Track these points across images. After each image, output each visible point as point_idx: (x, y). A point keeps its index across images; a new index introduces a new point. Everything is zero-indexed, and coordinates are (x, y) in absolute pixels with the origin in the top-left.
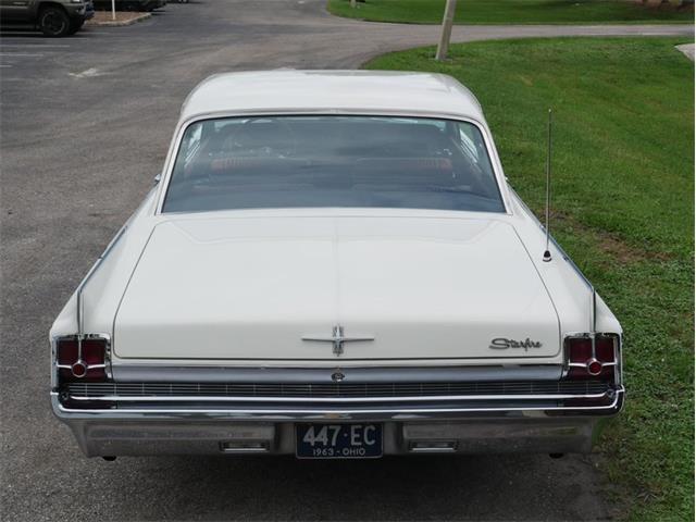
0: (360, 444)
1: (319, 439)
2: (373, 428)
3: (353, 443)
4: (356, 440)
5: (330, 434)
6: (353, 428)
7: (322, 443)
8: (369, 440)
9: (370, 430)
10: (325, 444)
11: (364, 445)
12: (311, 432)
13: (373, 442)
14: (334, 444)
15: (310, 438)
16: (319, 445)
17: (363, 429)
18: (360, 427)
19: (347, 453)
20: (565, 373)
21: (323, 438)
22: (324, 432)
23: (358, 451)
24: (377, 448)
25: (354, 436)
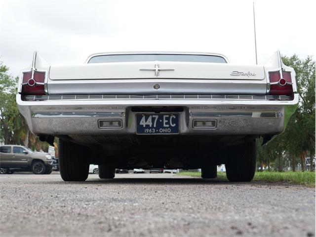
0: (168, 126)
1: (148, 123)
2: (175, 117)
3: (165, 125)
4: (166, 123)
5: (153, 119)
6: (165, 117)
7: (149, 125)
8: (173, 124)
9: (173, 118)
10: (151, 126)
11: (170, 127)
12: (143, 119)
13: (175, 125)
14: (155, 126)
15: (143, 123)
16: (147, 126)
17: (170, 117)
18: (168, 116)
19: (162, 132)
20: (268, 91)
21: (149, 122)
22: (150, 119)
23: (167, 130)
24: (176, 129)
25: (165, 121)
